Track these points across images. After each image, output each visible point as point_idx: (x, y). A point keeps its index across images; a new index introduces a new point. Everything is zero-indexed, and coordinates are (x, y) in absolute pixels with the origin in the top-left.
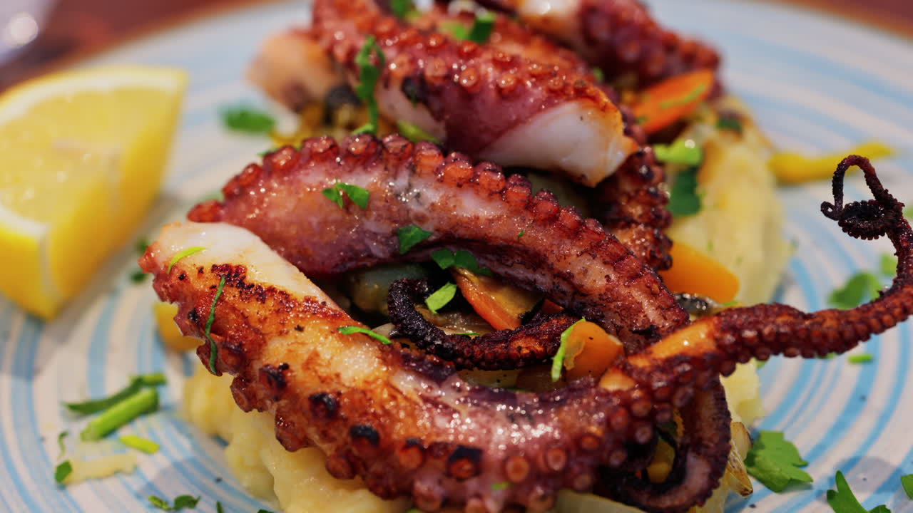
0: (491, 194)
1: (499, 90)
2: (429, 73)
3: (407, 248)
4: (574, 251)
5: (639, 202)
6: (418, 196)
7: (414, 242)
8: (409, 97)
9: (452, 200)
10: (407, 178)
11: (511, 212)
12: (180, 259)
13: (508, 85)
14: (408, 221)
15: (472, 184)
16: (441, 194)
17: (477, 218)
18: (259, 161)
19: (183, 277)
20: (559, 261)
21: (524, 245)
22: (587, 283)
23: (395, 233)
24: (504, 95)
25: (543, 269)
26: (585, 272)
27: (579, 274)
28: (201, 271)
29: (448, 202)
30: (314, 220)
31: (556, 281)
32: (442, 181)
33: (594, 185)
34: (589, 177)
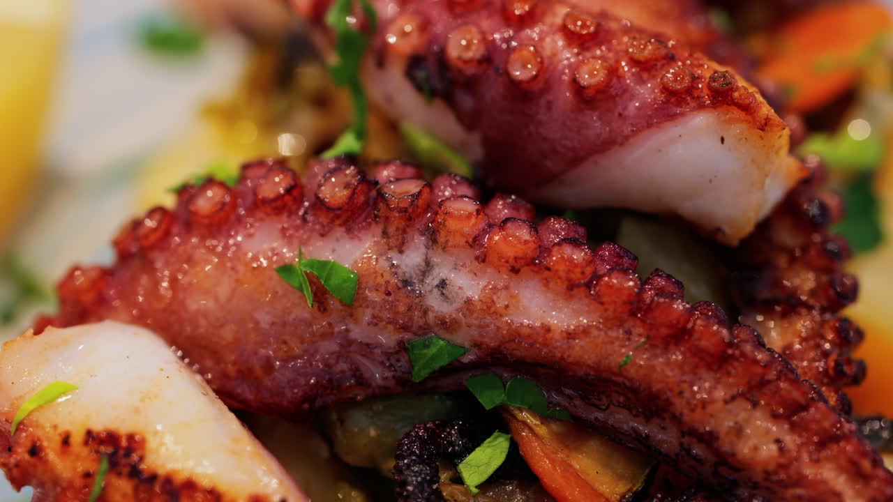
0: (571, 286)
1: (578, 88)
2: (454, 52)
3: (425, 373)
4: (720, 394)
5: (810, 267)
6: (443, 284)
7: (437, 366)
8: (419, 88)
9: (503, 294)
10: (423, 250)
11: (607, 320)
12: (31, 412)
13: (593, 81)
14: (425, 330)
15: (536, 269)
16: (482, 283)
17: (547, 329)
18: (169, 202)
19: (35, 451)
20: (693, 410)
21: (631, 380)
22: (744, 450)
23: (402, 347)
24: (586, 98)
25: (664, 419)
26: (738, 431)
27: (728, 433)
28: (66, 441)
29: (495, 298)
30: (264, 319)
31: (686, 440)
32: (484, 261)
33: (735, 242)
34: (726, 229)
